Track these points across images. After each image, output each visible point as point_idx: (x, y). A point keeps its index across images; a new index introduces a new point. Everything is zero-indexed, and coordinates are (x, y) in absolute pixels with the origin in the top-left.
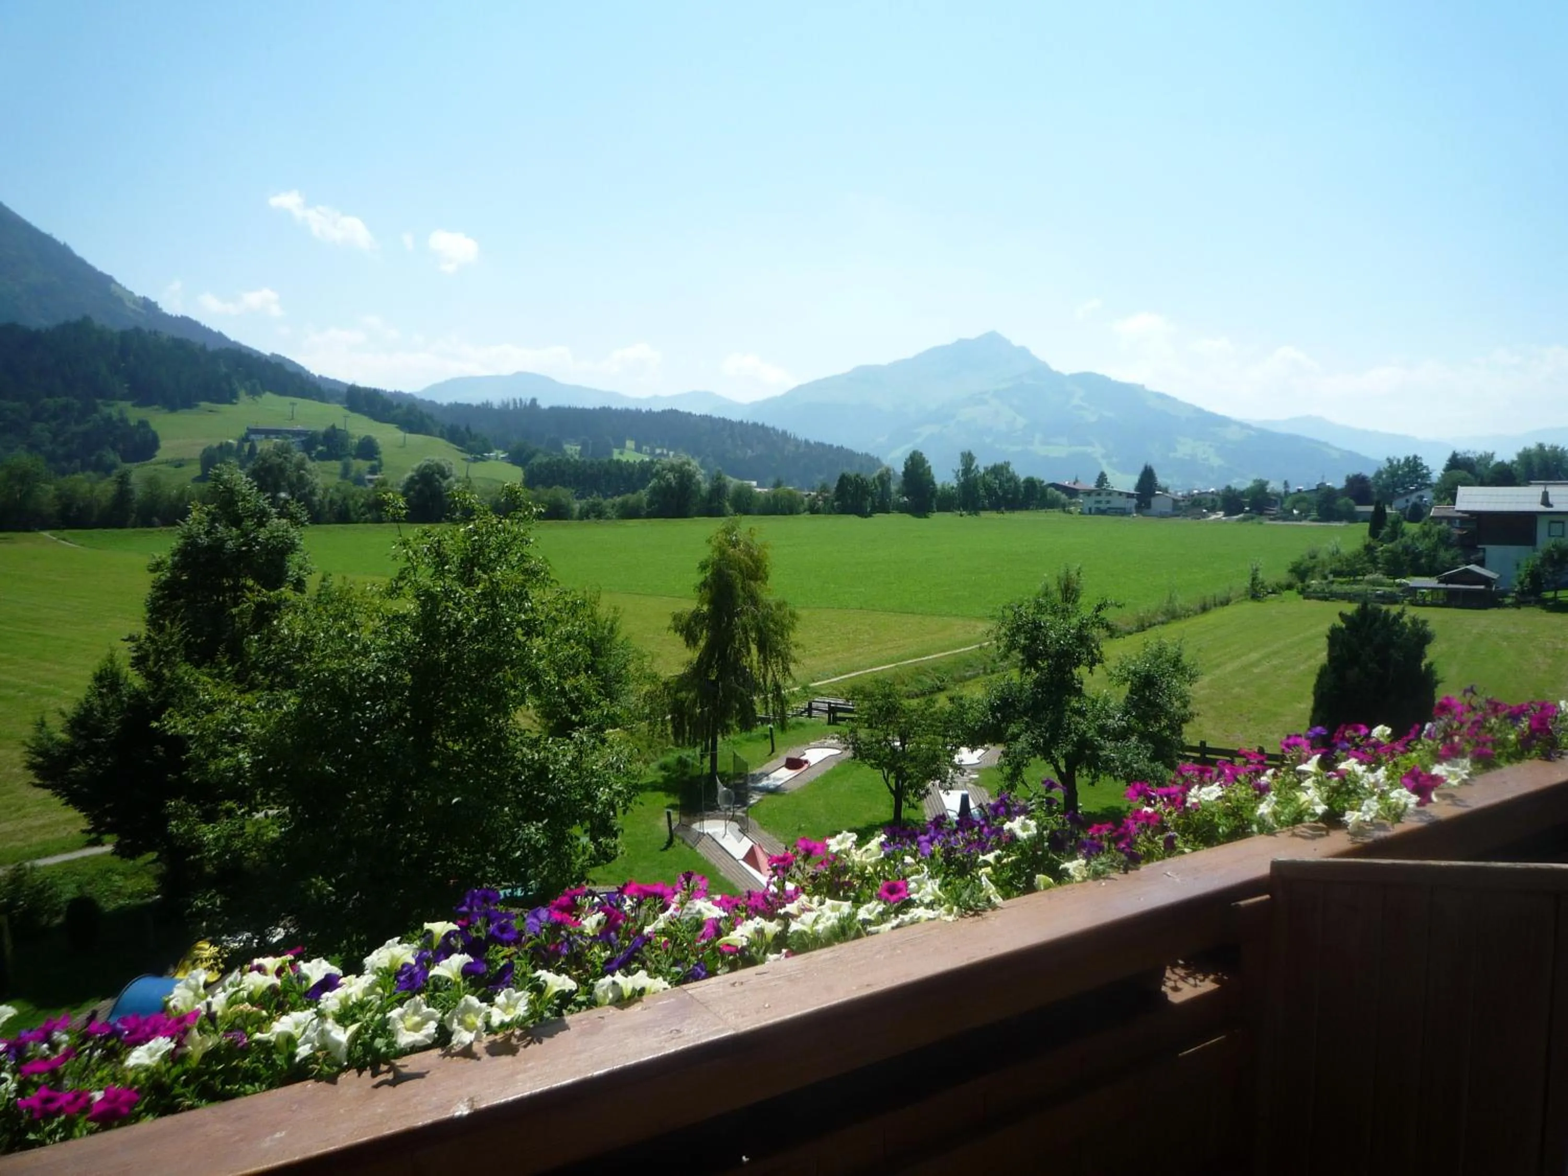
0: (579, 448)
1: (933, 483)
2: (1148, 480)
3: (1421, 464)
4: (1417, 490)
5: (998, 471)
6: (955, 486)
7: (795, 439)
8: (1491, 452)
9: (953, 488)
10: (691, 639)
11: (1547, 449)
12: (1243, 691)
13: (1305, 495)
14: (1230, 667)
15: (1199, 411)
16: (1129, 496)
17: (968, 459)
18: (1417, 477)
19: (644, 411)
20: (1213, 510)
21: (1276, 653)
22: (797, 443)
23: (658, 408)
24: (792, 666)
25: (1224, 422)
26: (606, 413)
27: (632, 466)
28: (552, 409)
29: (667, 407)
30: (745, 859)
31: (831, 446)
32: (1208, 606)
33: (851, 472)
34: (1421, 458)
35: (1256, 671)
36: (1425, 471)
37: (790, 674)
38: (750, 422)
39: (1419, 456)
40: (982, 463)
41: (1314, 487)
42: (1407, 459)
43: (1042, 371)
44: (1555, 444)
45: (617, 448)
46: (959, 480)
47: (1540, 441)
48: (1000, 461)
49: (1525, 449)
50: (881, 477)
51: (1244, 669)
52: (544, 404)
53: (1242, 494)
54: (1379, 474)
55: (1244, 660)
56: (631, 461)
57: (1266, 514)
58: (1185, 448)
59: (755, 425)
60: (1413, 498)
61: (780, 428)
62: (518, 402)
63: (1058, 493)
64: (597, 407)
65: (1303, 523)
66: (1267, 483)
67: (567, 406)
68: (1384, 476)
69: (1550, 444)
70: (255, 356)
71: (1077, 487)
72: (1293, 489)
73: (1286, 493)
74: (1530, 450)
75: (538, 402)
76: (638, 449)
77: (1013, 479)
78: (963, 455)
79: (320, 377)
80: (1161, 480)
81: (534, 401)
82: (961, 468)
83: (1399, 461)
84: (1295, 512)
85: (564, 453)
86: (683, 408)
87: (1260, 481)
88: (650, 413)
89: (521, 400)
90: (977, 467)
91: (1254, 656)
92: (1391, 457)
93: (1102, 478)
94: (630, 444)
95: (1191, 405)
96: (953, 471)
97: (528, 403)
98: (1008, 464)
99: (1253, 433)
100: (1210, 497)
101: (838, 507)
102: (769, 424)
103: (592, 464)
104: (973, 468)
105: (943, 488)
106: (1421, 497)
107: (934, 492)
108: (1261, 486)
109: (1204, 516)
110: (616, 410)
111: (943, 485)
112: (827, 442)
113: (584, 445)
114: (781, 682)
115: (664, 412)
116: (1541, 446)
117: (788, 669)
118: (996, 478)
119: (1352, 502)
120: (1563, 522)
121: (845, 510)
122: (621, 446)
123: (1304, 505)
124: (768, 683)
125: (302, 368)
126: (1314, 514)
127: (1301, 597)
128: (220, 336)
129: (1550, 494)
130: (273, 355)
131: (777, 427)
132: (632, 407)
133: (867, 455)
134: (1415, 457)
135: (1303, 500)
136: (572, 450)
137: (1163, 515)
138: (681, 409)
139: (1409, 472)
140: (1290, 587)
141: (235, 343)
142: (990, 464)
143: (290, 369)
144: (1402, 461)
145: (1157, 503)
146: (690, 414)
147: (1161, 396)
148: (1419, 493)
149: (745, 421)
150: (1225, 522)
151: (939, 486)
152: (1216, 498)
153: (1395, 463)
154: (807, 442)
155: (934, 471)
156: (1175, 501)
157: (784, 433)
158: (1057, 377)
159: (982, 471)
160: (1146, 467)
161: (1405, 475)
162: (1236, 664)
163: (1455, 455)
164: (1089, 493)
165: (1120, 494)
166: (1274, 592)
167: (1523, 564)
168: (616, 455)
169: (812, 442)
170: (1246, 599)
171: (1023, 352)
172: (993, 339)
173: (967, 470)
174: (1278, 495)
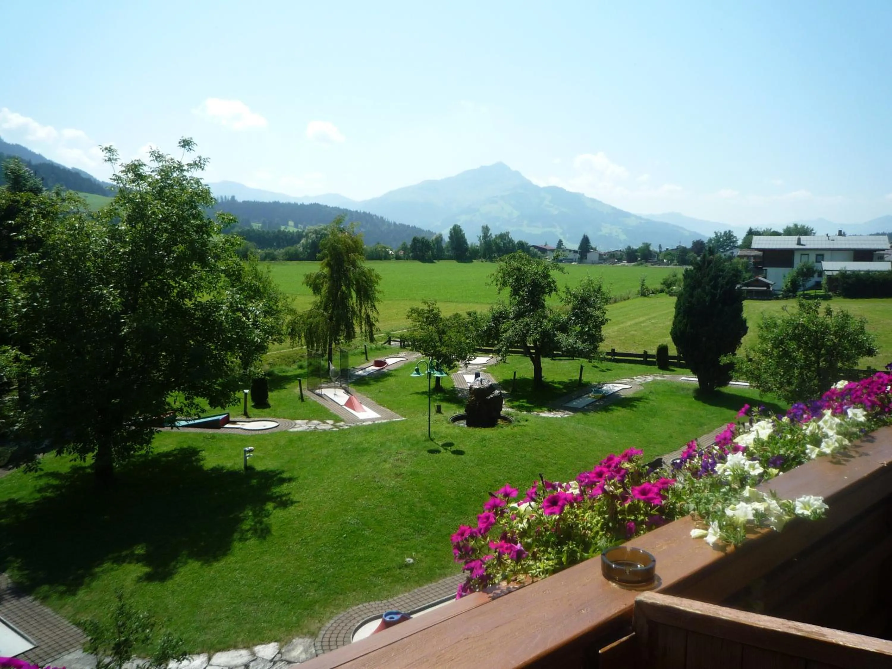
0: (260, 225)
1: (466, 243)
2: (585, 243)
3: (732, 235)
4: (730, 249)
5: (503, 237)
6: (479, 245)
7: (388, 222)
8: (769, 228)
9: (477, 246)
10: (316, 289)
11: (799, 227)
12: (636, 333)
13: (671, 252)
14: (629, 323)
15: (614, 208)
16: (575, 252)
17: (486, 229)
18: (731, 243)
19: (299, 204)
20: (620, 260)
21: (654, 318)
22: (389, 224)
23: (307, 202)
24: (376, 304)
25: (627, 215)
26: (276, 205)
27: (292, 234)
28: (245, 202)
29: (313, 202)
30: (345, 405)
31: (408, 226)
32: (617, 300)
33: (420, 237)
34: (732, 232)
35: (643, 325)
36: (735, 239)
37: (375, 308)
38: (362, 211)
39: (732, 230)
40: (494, 233)
41: (676, 248)
42: (725, 232)
43: (528, 185)
44: (803, 224)
45: (283, 225)
46: (481, 242)
47: (795, 223)
48: (504, 232)
49: (787, 226)
50: (437, 239)
51: (636, 324)
52: (240, 199)
53: (636, 251)
54: (710, 240)
55: (637, 320)
56: (291, 231)
57: (649, 262)
58: (605, 230)
59: (365, 213)
60: (728, 253)
61: (379, 215)
62: (224, 197)
63: (536, 250)
64: (271, 201)
65: (670, 266)
66: (650, 245)
67: (253, 200)
68: (713, 242)
69: (801, 224)
70: (62, 168)
71: (546, 247)
72: (664, 249)
73: (660, 252)
74: (790, 228)
75: (236, 198)
76: (296, 226)
77: (511, 241)
78: (483, 227)
79: (103, 182)
80: (593, 244)
81: (233, 197)
82: (482, 235)
83: (721, 233)
84: (665, 261)
85: (251, 227)
86: (322, 202)
87: (646, 244)
88: (302, 206)
89: (225, 197)
90: (491, 234)
91: (641, 319)
92: (717, 231)
93: (560, 243)
94: (291, 223)
95: (610, 206)
96: (478, 236)
97: (230, 198)
98: (508, 233)
99: (643, 221)
100: (619, 253)
101: (412, 256)
102: (373, 212)
103: (268, 232)
104: (489, 235)
105: (472, 246)
106: (733, 253)
107: (467, 249)
108: (647, 246)
109: (615, 263)
110: (283, 203)
111: (472, 244)
112: (406, 223)
113: (264, 223)
114: (370, 313)
115: (311, 205)
116: (796, 225)
117: (374, 306)
118: (502, 241)
119: (695, 255)
120: (808, 255)
121: (416, 258)
122: (287, 224)
123: (669, 257)
124: (362, 315)
125: (92, 177)
126: (675, 262)
127: (668, 295)
128: (40, 156)
129: (802, 239)
130: (73, 168)
131: (377, 215)
132: (292, 201)
133: (429, 231)
134: (730, 231)
135: (669, 254)
136: (256, 226)
137: (593, 263)
138: (321, 203)
139: (726, 239)
140: (662, 291)
141: (49, 161)
142: (498, 233)
143: (84, 176)
144: (723, 234)
145: (591, 256)
146: (326, 206)
147: (593, 200)
148: (731, 251)
149: (359, 211)
150: (627, 266)
151: (470, 246)
152: (623, 253)
153: (719, 234)
154: (395, 224)
155: (466, 236)
156: (600, 255)
157: (382, 218)
158: (537, 189)
159: (494, 237)
160: (584, 236)
161: (724, 241)
162: (633, 322)
163: (751, 230)
164: (552, 251)
165: (570, 251)
166: (653, 293)
167: (787, 275)
168: (283, 228)
169: (398, 223)
170: (638, 297)
171: (517, 174)
172: (501, 167)
173: (485, 236)
174: (656, 252)
